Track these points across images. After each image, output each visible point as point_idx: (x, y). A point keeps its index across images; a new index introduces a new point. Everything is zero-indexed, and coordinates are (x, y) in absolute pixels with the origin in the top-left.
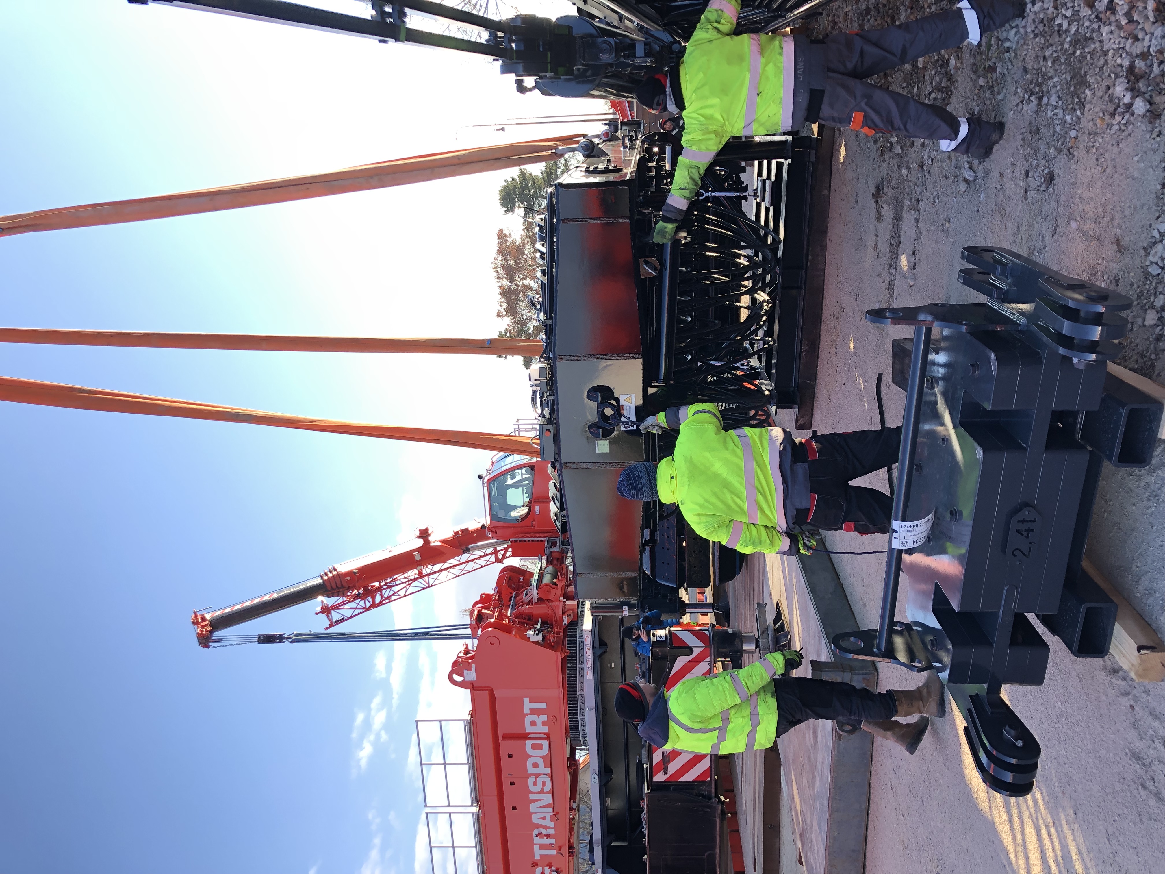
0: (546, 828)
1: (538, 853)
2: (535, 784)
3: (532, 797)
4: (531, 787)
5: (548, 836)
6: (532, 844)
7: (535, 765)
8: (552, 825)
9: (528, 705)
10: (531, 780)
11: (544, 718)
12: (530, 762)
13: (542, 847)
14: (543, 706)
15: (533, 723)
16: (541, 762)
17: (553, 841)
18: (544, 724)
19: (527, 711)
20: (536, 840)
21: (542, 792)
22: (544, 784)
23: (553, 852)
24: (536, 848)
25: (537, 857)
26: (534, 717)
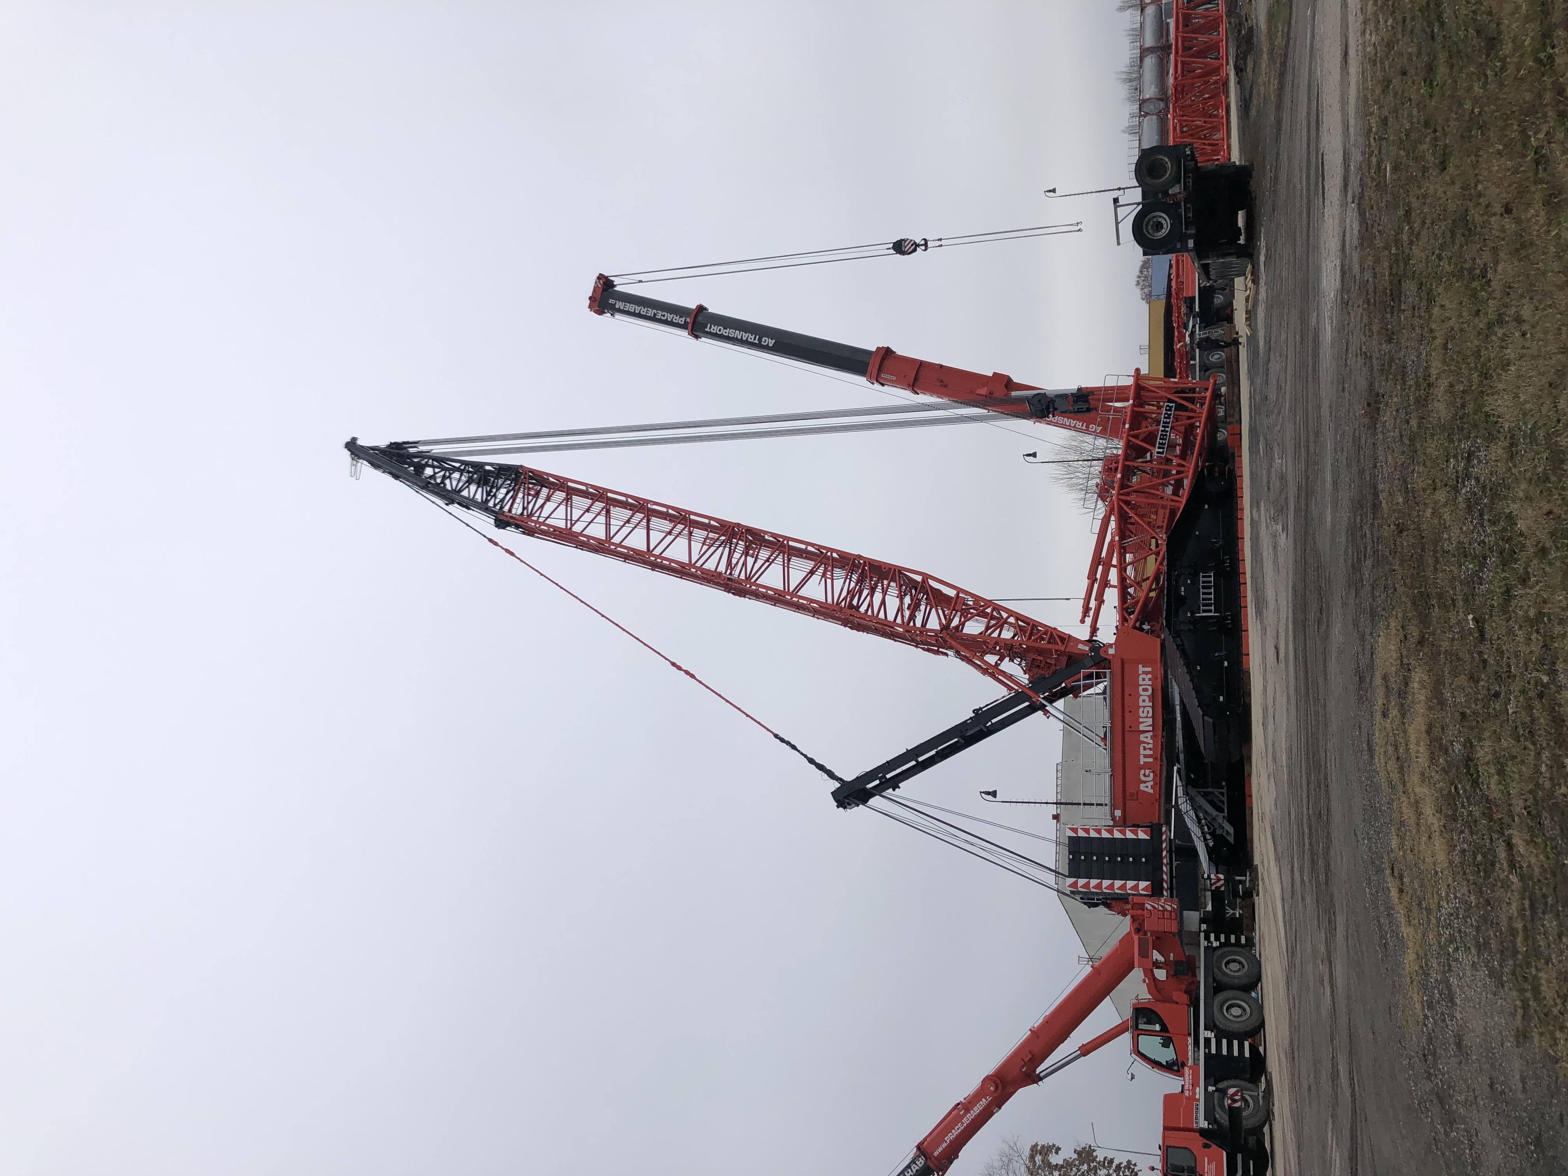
0: (1148, 743)
1: (1142, 760)
2: (1143, 712)
3: (1141, 720)
4: (1141, 714)
5: (1150, 749)
6: (1140, 755)
7: (1144, 701)
8: (1151, 741)
9: (1141, 669)
10: (1141, 710)
11: (1150, 676)
12: (1141, 699)
13: (1145, 756)
14: (1150, 669)
15: (1144, 680)
16: (1147, 699)
17: (1151, 753)
18: (1150, 680)
19: (1140, 672)
20: (1142, 752)
21: (1147, 717)
22: (1148, 712)
23: (1151, 760)
24: (1142, 757)
25: (1142, 763)
26: (1144, 676)
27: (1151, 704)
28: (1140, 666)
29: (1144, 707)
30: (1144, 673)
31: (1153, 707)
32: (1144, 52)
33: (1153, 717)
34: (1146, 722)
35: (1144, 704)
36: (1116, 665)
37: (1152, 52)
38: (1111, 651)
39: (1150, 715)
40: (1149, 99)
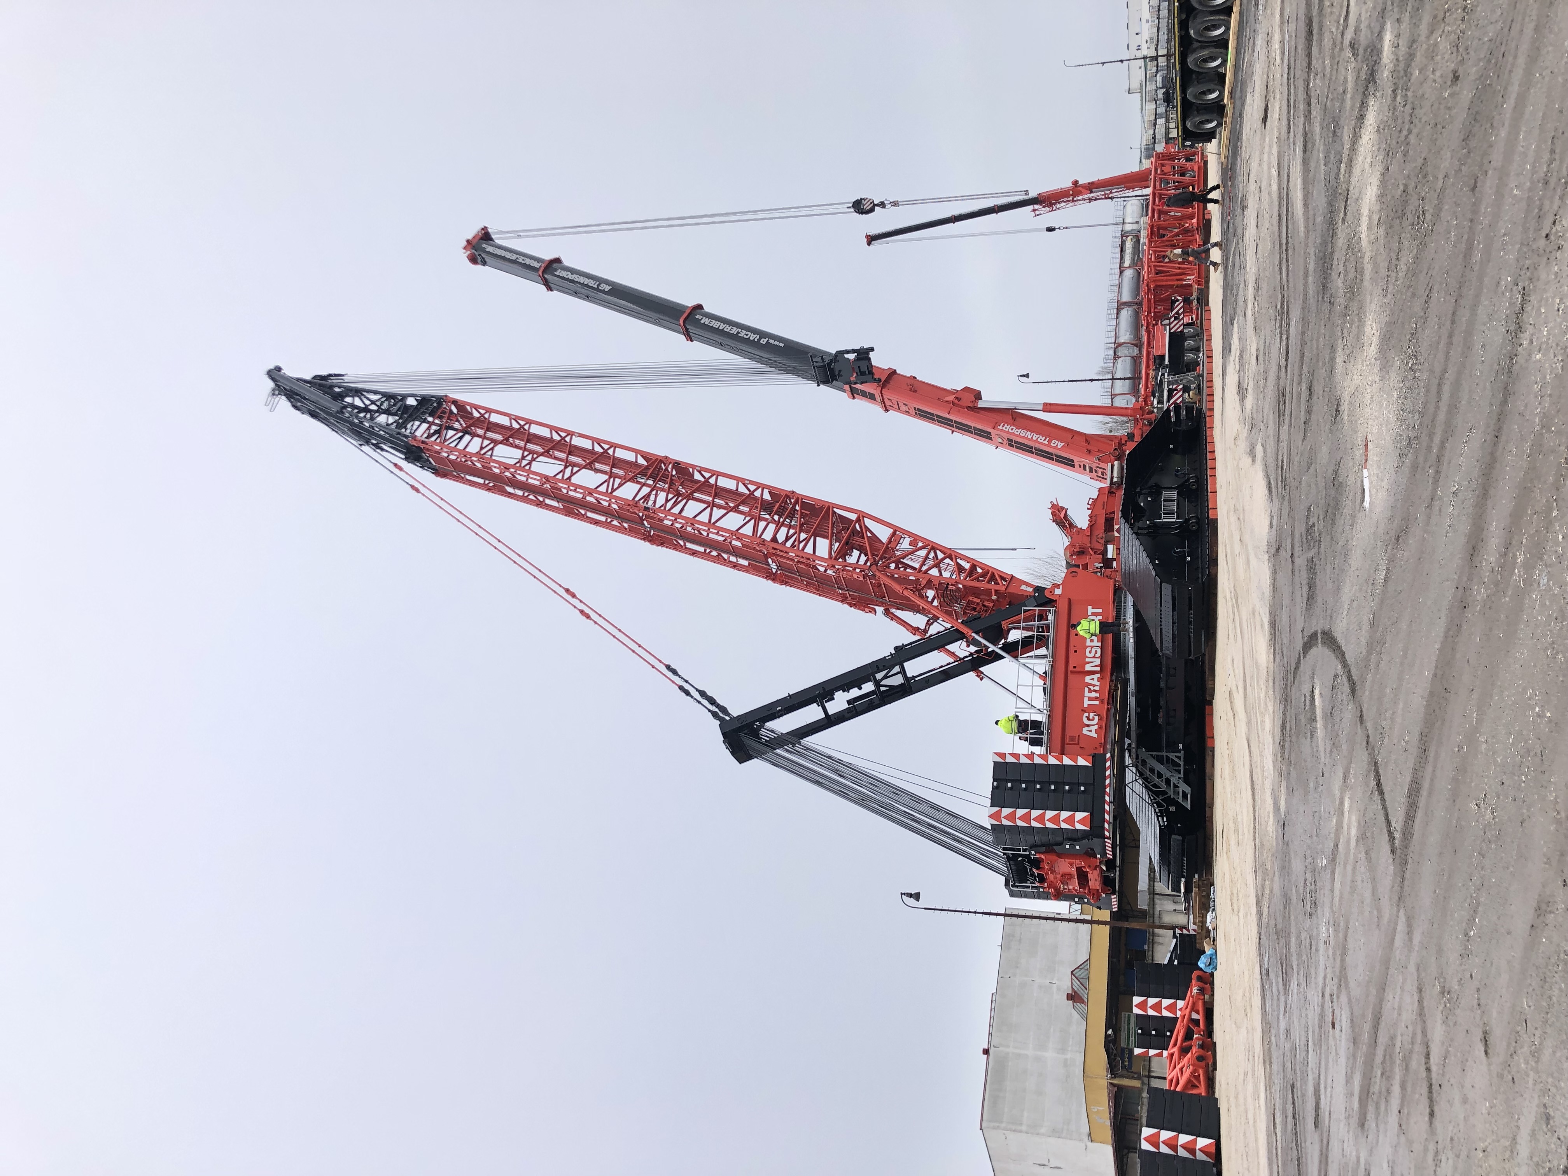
0: (1094, 686)
1: (1086, 703)
2: (1090, 652)
3: (1087, 660)
4: (1088, 654)
5: (1095, 691)
6: (1084, 696)
8: (1098, 684)
10: (1088, 650)
13: (1090, 699)
17: (1098, 695)
20: (1087, 694)
21: (1094, 657)
22: (1096, 652)
23: (1097, 703)
24: (1086, 699)
25: (1086, 705)
28: (1090, 607)
29: (1092, 647)
31: (1102, 648)
32: (1121, 306)
33: (1101, 657)
34: (1093, 663)
35: (1092, 644)
36: (1063, 606)
37: (1129, 306)
38: (1058, 592)
39: (1098, 655)
40: (1124, 343)
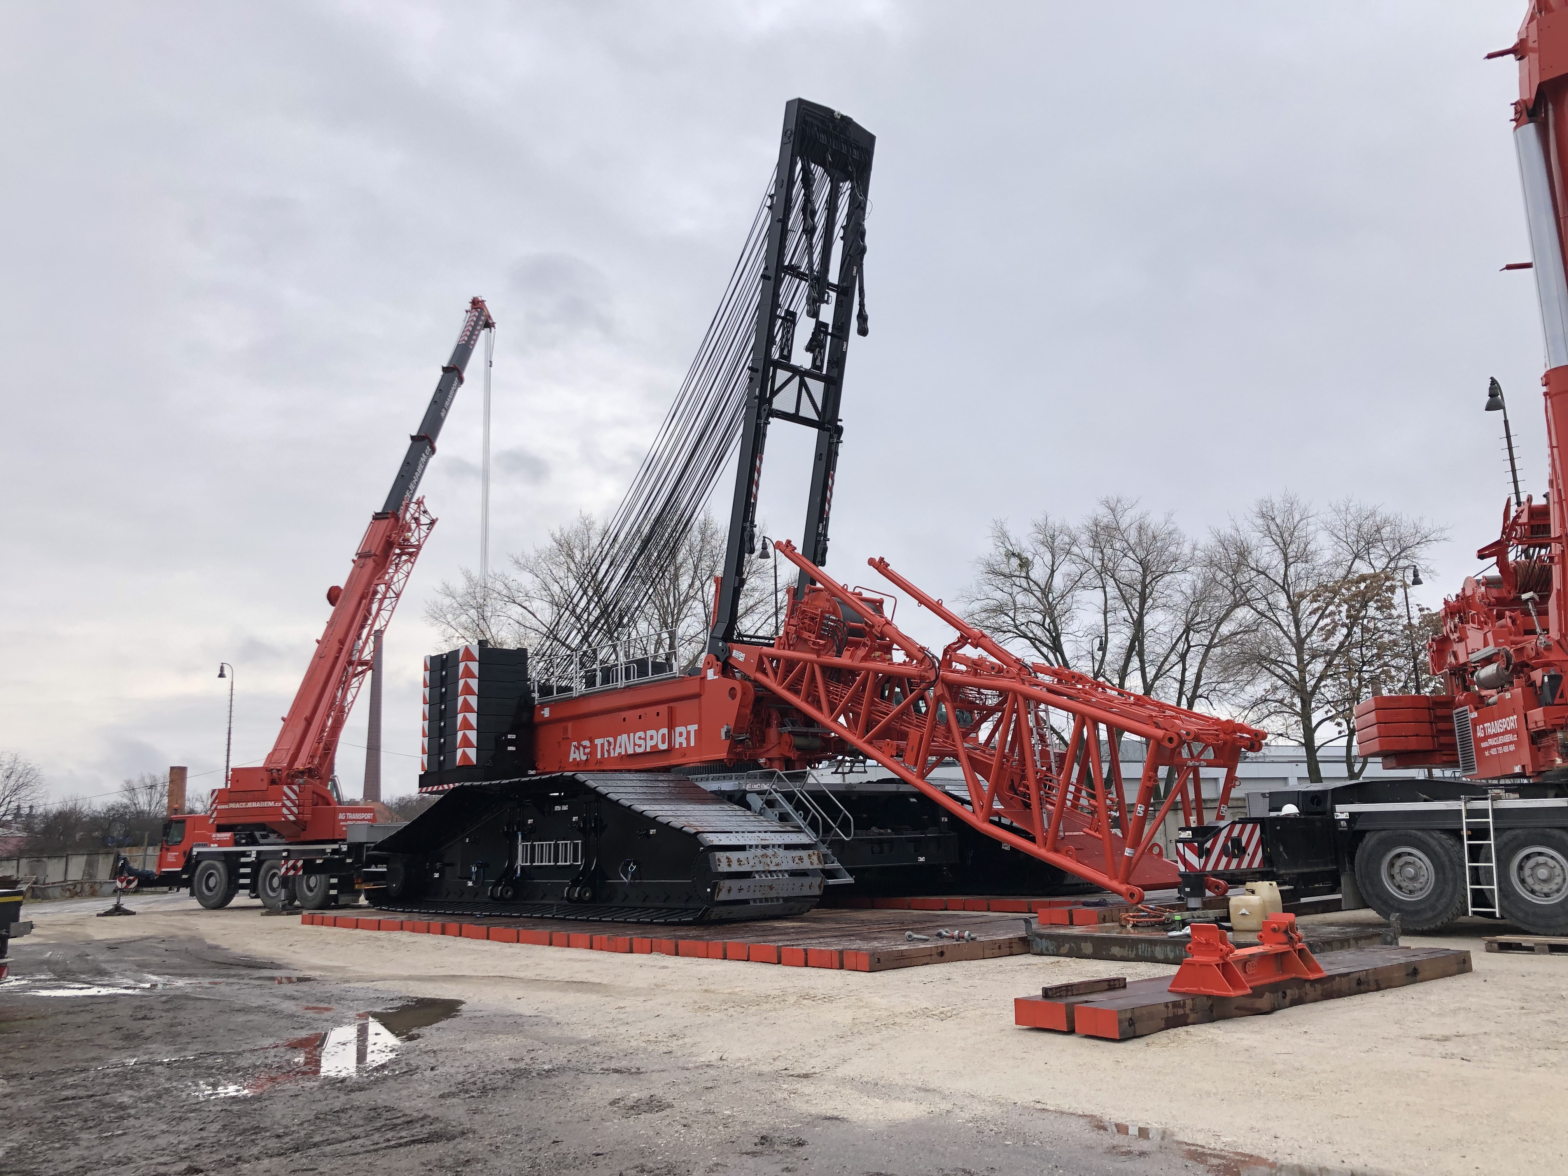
0: (614, 749)
2: (640, 738)
3: (632, 735)
4: (639, 734)
7: (652, 738)
8: (616, 755)
9: (693, 728)
10: (641, 734)
11: (685, 745)
12: (653, 732)
14: (692, 744)
15: (681, 734)
16: (653, 743)
18: (680, 745)
19: (690, 728)
20: (606, 740)
21: (635, 745)
22: (640, 746)
23: (599, 756)
25: (596, 741)
26: (685, 735)
27: (648, 750)
28: (696, 727)
29: (645, 739)
30: (688, 733)
33: (635, 755)
35: (648, 738)
